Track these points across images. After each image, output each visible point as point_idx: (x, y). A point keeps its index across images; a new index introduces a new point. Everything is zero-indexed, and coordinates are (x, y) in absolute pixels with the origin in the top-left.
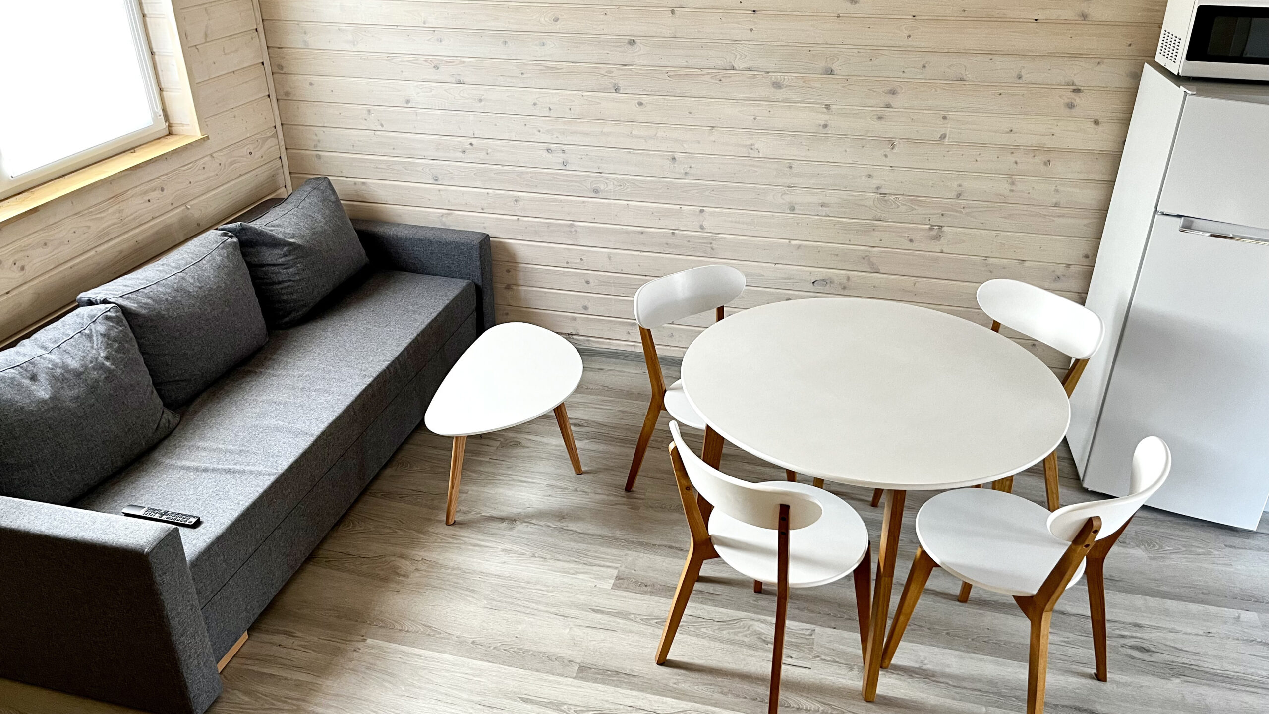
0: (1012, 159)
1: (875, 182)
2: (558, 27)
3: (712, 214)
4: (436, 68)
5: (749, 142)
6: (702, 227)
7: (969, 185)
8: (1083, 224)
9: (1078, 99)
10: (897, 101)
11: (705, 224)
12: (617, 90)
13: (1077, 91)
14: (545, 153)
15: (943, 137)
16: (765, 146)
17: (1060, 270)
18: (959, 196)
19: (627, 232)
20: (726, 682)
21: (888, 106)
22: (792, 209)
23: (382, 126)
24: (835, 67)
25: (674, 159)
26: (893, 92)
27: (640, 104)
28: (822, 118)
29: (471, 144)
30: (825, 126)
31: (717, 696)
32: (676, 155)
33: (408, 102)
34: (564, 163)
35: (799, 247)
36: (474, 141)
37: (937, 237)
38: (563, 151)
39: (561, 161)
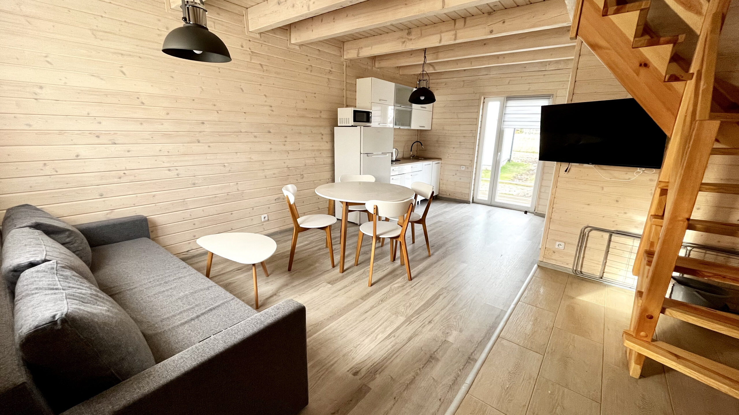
1: (286, 164)
2: (168, 117)
3: (241, 184)
4: (98, 137)
5: (249, 157)
6: (238, 189)
10: (288, 140)
12: (199, 142)
13: (322, 135)
14: (167, 172)
15: (299, 149)
17: (328, 180)
23: (57, 172)
24: (271, 131)
25: (225, 166)
27: (209, 146)
29: (124, 173)
30: (271, 149)
33: (77, 156)
34: (178, 175)
35: (270, 189)
37: (303, 178)
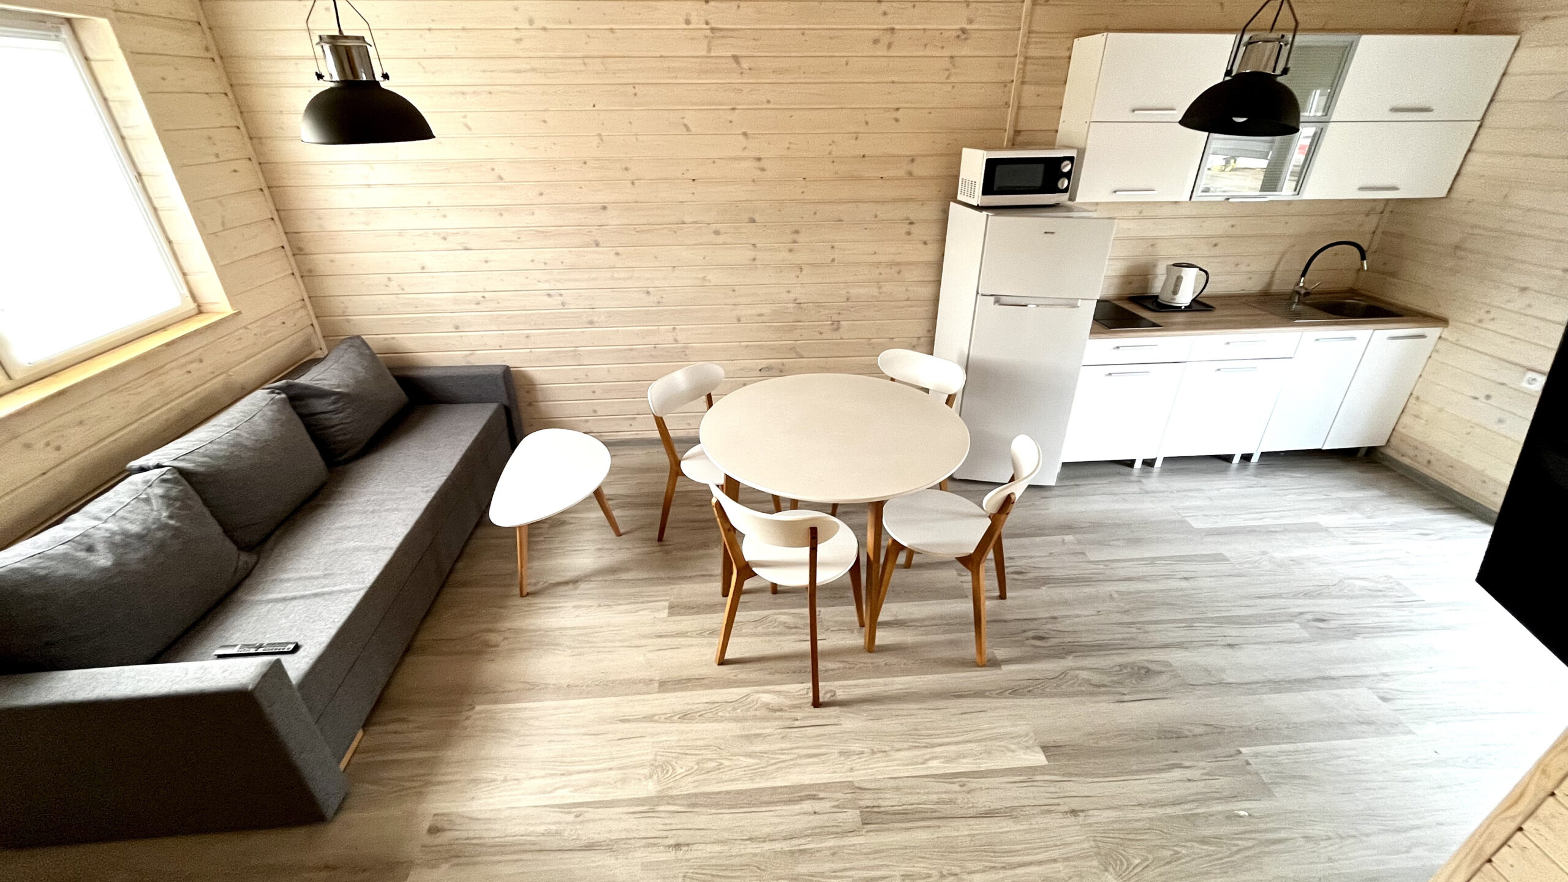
0: (878, 271)
1: (792, 296)
2: (543, 199)
3: (682, 330)
4: (444, 238)
5: (701, 276)
6: (676, 341)
7: (853, 291)
8: (923, 311)
9: (913, 228)
10: (800, 238)
11: (679, 338)
12: (597, 245)
13: (911, 223)
14: (547, 298)
15: (833, 260)
16: (714, 277)
17: (915, 342)
18: (848, 299)
19: (620, 351)
20: (771, 664)
21: (795, 242)
22: (739, 320)
23: (403, 289)
24: (757, 217)
25: (648, 292)
26: (797, 232)
27: (617, 254)
28: (751, 254)
29: (483, 297)
30: (754, 260)
31: (769, 677)
32: (650, 290)
33: (423, 268)
34: (563, 304)
35: (747, 346)
36: (485, 294)
37: (838, 329)
38: (561, 295)
39: (559, 302)
